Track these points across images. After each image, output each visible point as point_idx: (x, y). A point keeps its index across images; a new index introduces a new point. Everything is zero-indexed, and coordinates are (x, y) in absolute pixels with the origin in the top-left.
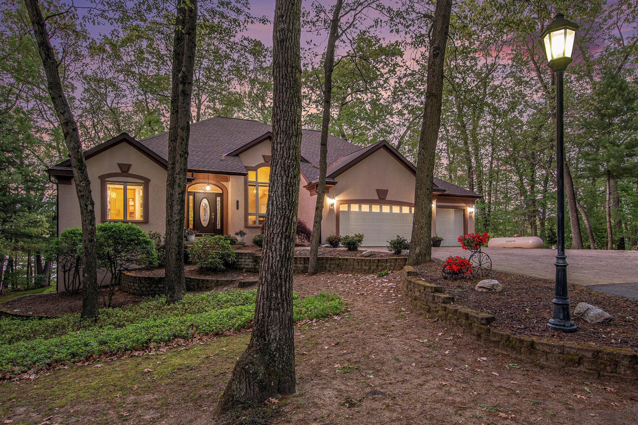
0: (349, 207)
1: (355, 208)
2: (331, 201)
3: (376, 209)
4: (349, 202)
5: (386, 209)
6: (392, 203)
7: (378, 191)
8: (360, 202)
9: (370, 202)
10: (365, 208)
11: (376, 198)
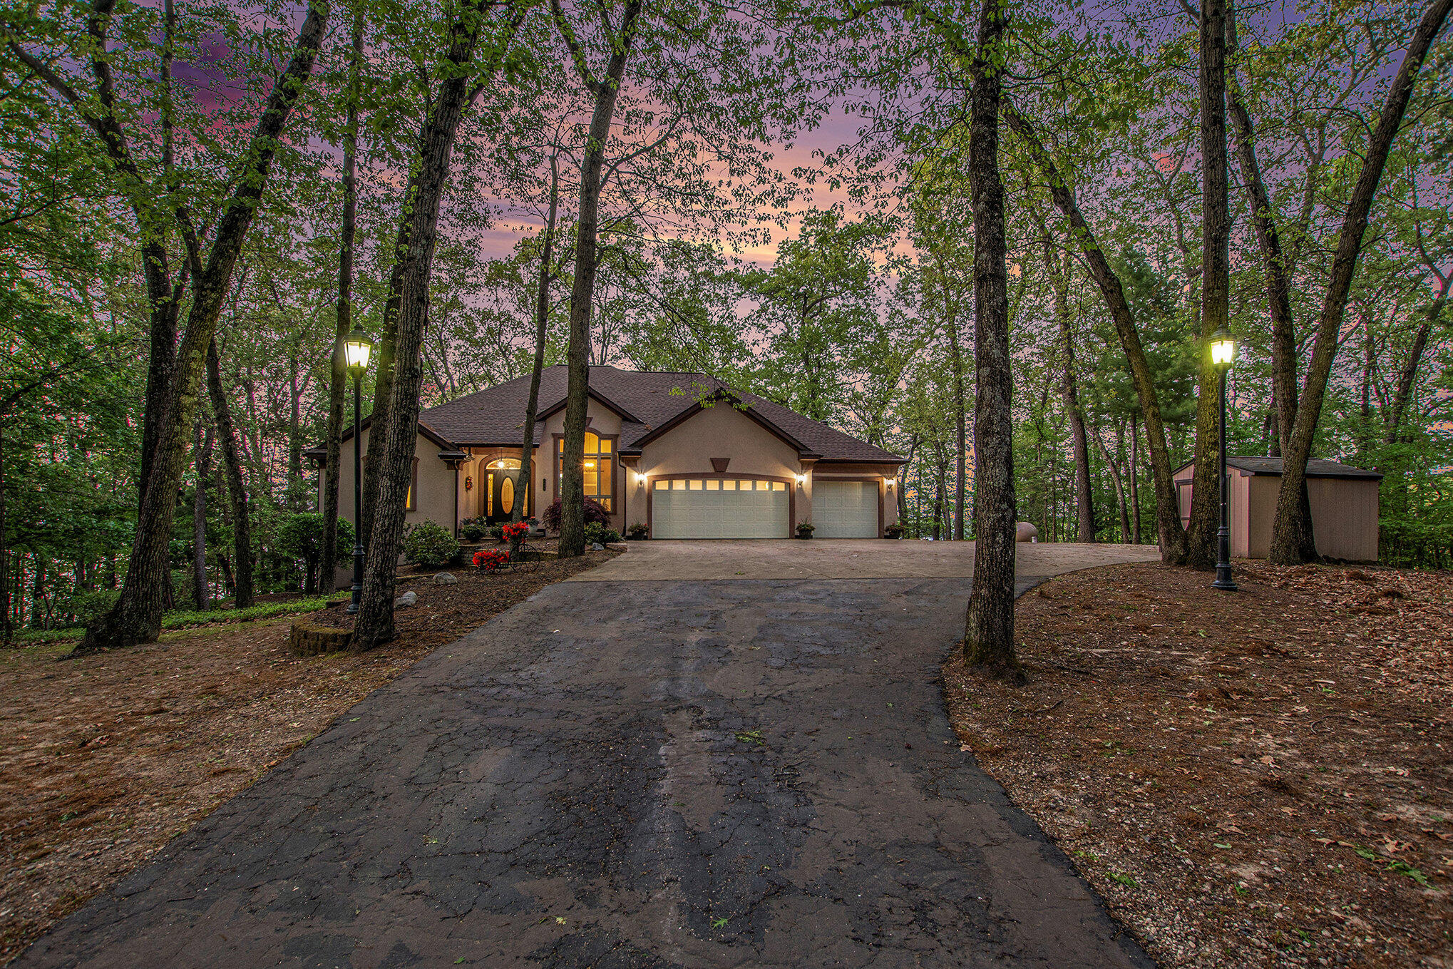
0: (671, 485)
1: (679, 485)
2: (638, 478)
3: (713, 485)
4: (671, 478)
5: (729, 485)
6: (738, 477)
7: (712, 460)
8: (688, 477)
9: (704, 476)
10: (696, 485)
11: (712, 470)
